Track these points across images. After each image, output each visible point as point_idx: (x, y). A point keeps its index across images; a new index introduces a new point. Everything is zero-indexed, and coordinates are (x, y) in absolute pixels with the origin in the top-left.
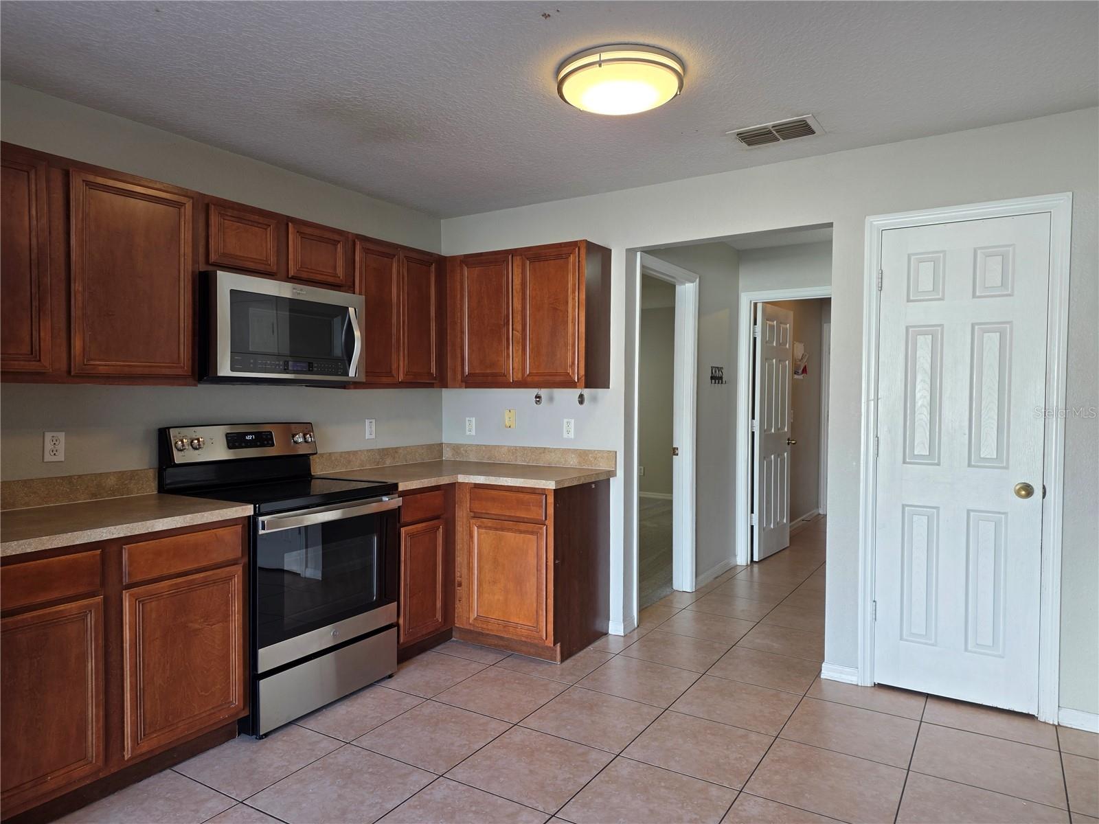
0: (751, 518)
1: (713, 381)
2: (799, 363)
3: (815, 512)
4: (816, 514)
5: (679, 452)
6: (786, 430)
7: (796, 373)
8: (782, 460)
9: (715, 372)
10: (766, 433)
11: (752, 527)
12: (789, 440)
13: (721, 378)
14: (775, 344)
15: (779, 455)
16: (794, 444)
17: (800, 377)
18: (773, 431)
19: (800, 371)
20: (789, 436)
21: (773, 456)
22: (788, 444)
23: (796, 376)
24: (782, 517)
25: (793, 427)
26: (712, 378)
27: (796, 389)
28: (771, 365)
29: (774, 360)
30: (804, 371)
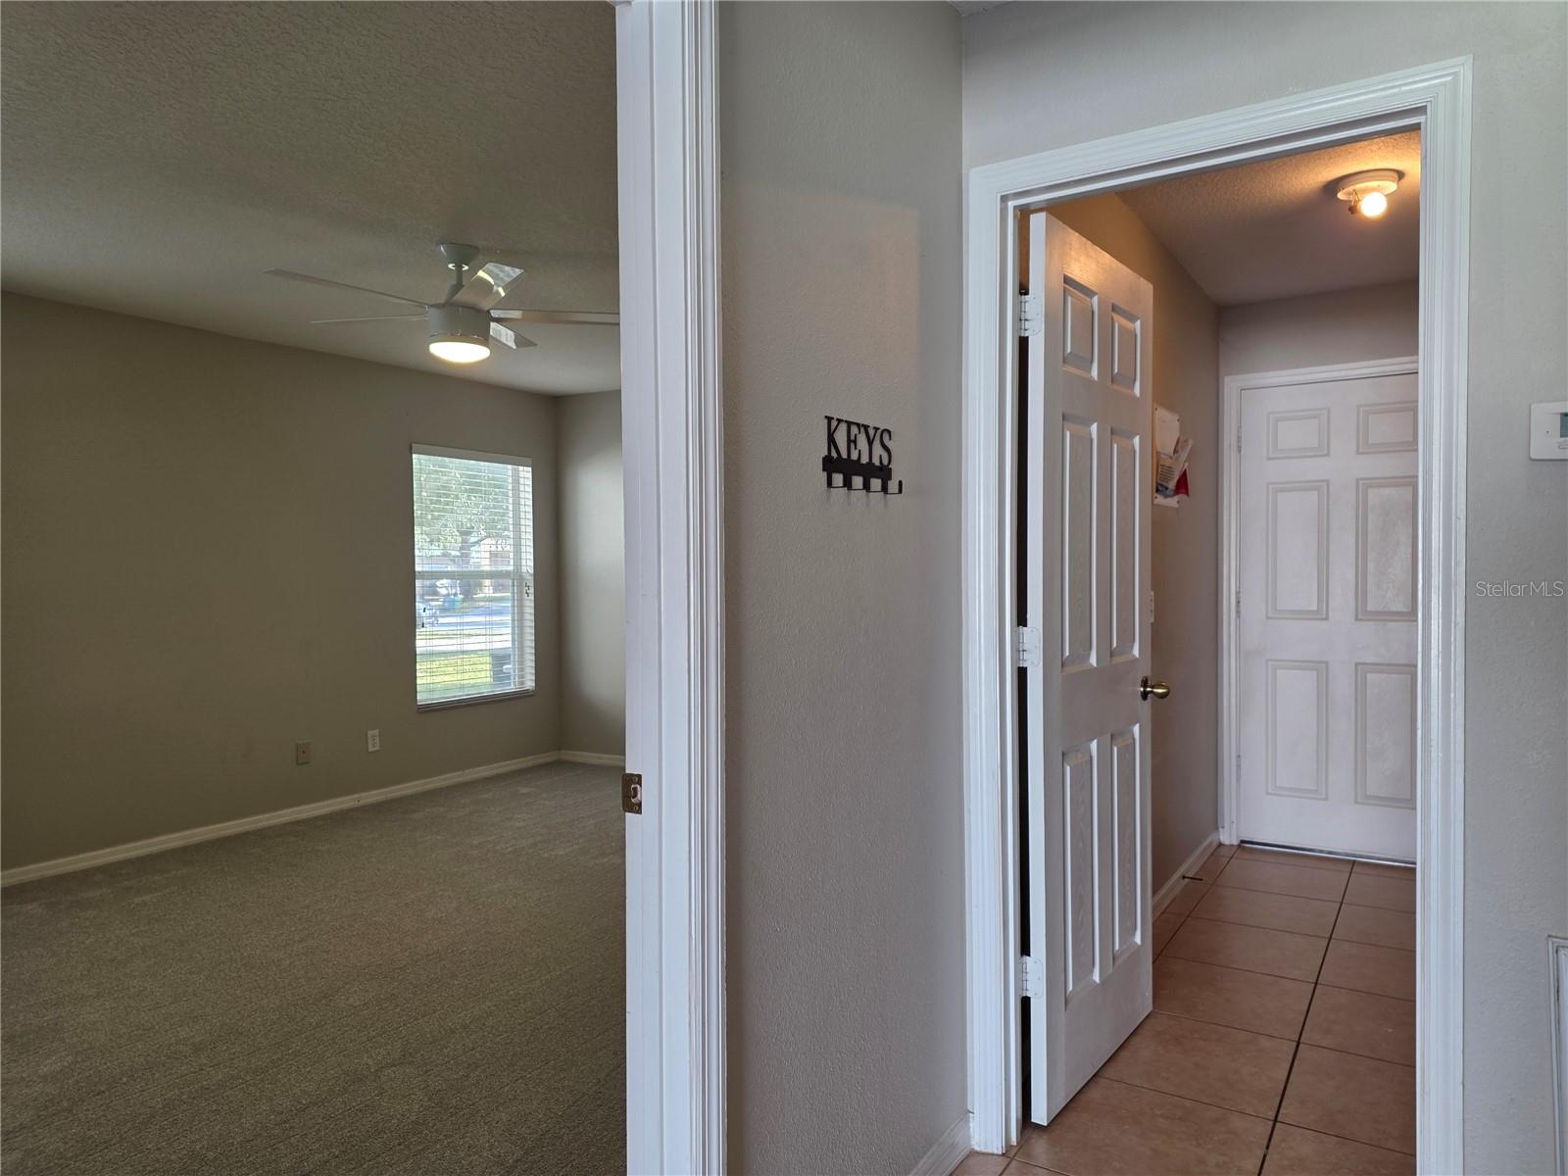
0: (1021, 971)
1: (838, 479)
2: (1168, 462)
3: (1212, 839)
4: (1215, 844)
5: (646, 794)
6: (1136, 652)
7: (1160, 489)
8: (1127, 752)
9: (851, 442)
10: (1069, 670)
11: (1025, 1003)
12: (1145, 684)
13: (884, 473)
14: (1095, 373)
15: (1116, 734)
16: (1162, 696)
17: (1172, 502)
18: (1093, 660)
19: (1172, 485)
20: (1145, 670)
21: (1094, 745)
22: (1145, 695)
23: (1160, 500)
24: (1128, 931)
25: (1161, 638)
26: (830, 465)
27: (1161, 531)
28: (1082, 443)
29: (1094, 427)
30: (1182, 486)
